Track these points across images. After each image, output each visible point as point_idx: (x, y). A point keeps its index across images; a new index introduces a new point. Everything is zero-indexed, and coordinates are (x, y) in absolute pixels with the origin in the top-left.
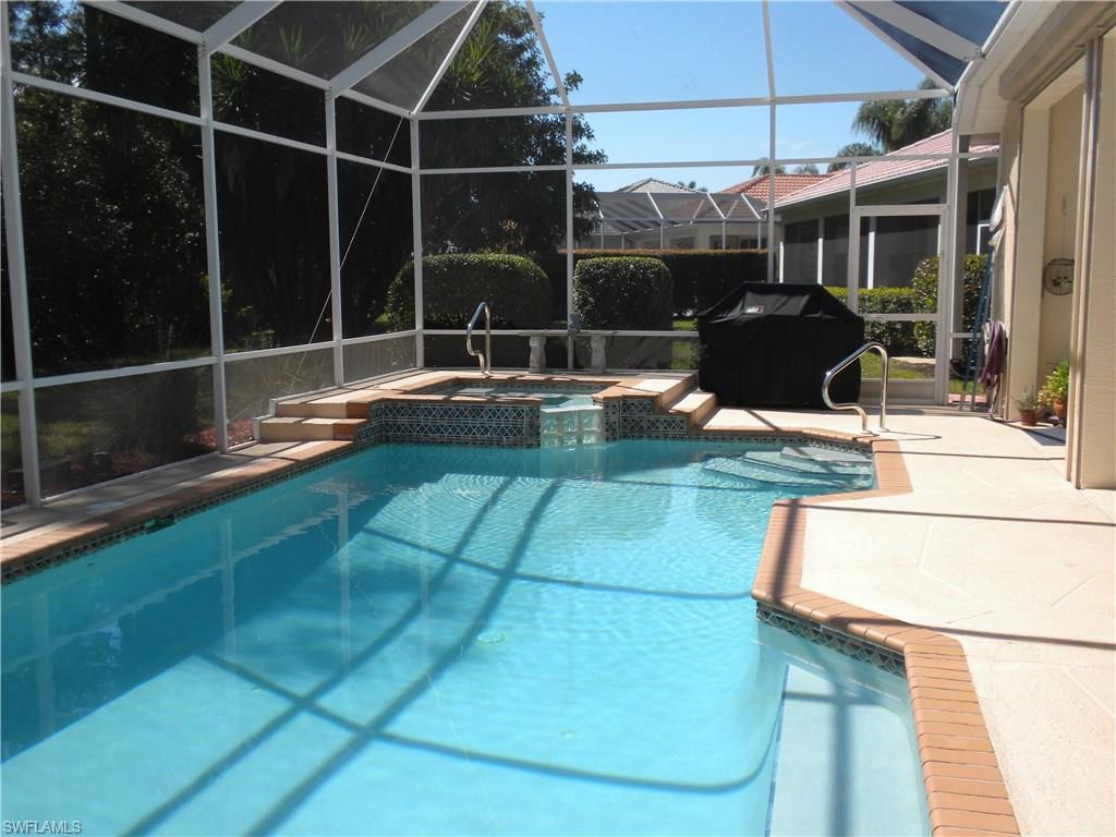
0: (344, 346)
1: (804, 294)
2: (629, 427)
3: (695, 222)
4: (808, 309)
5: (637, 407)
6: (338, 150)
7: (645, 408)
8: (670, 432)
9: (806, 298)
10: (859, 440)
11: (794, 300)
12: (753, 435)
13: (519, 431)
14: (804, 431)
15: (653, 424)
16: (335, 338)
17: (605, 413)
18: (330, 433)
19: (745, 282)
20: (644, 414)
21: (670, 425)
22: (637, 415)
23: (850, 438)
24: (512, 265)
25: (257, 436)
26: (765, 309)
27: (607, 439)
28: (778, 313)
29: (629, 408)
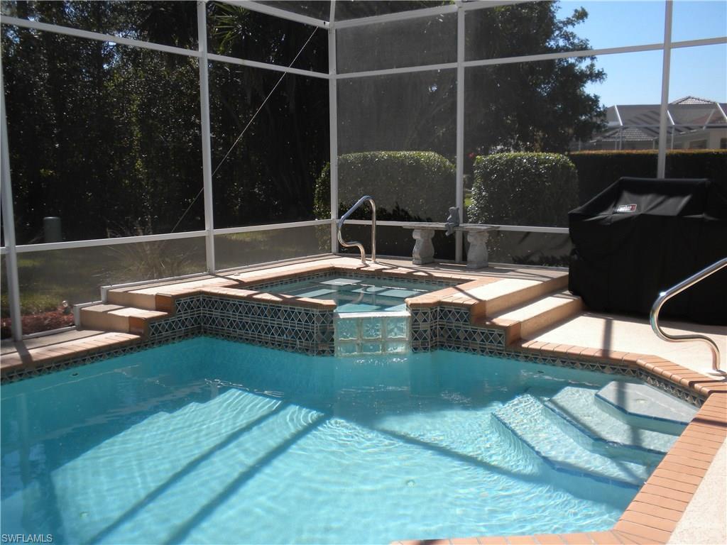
0: (215, 236)
1: (684, 195)
2: (446, 336)
3: (708, 127)
4: (687, 209)
5: (453, 314)
6: (209, 52)
7: (462, 317)
8: (488, 345)
9: (686, 199)
10: (697, 386)
11: (671, 201)
12: (578, 360)
13: (311, 336)
14: (641, 362)
15: (470, 335)
16: (206, 228)
17: (414, 321)
18: (126, 325)
19: (621, 178)
20: (461, 323)
21: (487, 338)
22: (454, 324)
23: (686, 381)
24: (418, 161)
25: (77, 322)
26: (639, 208)
27: (416, 349)
28: (651, 213)
29: (446, 315)
